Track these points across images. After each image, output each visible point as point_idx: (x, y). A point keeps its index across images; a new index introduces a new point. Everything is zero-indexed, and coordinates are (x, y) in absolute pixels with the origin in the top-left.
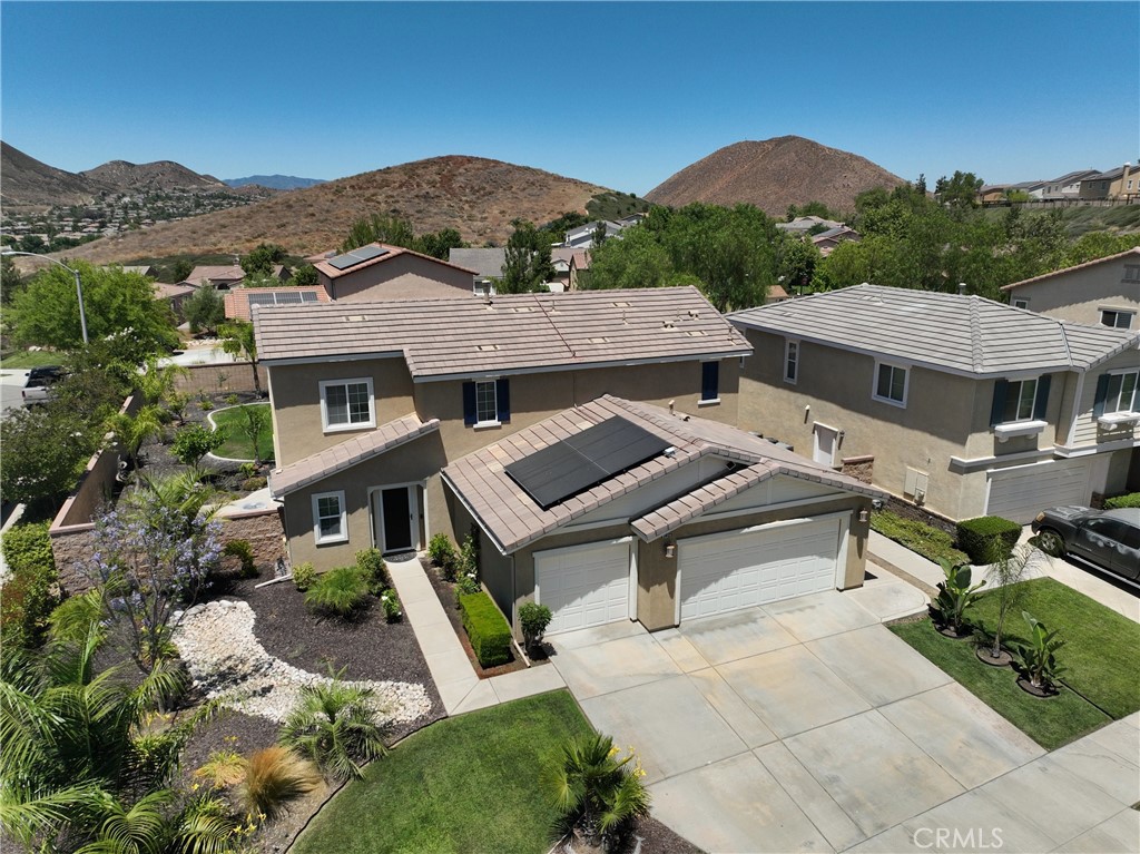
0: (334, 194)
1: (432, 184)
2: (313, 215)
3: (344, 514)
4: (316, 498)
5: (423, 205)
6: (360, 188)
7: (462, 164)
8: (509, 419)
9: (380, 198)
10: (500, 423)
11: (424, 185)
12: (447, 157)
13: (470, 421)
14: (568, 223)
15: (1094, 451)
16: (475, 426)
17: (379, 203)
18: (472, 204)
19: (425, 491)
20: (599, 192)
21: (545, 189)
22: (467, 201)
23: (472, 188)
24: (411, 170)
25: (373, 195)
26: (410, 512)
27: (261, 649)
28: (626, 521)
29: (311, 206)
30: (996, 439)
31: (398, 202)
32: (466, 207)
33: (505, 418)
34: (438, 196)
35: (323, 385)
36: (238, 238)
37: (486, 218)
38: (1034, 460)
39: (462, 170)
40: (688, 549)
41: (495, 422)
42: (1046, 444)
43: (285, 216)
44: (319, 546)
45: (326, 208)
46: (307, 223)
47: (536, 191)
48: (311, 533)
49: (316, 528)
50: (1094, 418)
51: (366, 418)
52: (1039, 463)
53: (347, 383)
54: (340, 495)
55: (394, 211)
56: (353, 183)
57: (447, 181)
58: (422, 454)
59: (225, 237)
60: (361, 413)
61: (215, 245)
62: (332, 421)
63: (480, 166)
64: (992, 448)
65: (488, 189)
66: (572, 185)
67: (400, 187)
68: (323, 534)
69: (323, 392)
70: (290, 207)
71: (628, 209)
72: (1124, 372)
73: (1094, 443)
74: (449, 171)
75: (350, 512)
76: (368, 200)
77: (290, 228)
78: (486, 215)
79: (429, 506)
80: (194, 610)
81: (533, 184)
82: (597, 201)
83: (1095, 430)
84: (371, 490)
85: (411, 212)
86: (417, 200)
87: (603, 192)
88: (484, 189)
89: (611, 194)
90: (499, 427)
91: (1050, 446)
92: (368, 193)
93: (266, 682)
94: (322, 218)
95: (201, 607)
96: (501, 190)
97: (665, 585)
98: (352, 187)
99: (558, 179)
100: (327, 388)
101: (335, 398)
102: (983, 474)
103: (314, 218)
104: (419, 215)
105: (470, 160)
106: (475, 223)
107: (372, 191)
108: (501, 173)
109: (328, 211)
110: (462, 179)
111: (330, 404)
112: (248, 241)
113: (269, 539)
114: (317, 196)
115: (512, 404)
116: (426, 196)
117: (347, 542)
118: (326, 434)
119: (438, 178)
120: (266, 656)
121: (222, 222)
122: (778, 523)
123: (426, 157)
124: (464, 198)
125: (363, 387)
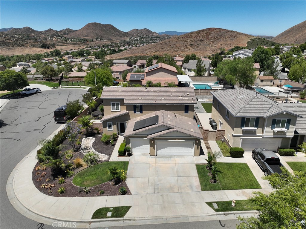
0: (177, 40)
1: (203, 36)
2: (171, 46)
4: (108, 123)
5: (200, 43)
6: (184, 38)
7: (213, 30)
9: (189, 41)
11: (201, 37)
12: (210, 28)
13: (135, 112)
14: (236, 49)
15: (272, 137)
17: (188, 42)
18: (213, 42)
19: (127, 124)
20: (252, 38)
21: (236, 37)
22: (212, 41)
23: (214, 37)
24: (199, 32)
25: (187, 40)
26: (125, 127)
27: (92, 146)
28: (146, 135)
29: (171, 43)
30: (243, 130)
31: (193, 42)
32: (211, 43)
33: (142, 112)
34: (204, 40)
35: (111, 103)
36: (152, 52)
37: (216, 46)
39: (212, 32)
40: (158, 142)
41: (140, 113)
43: (164, 46)
44: (108, 131)
45: (174, 44)
46: (169, 48)
47: (233, 38)
48: (107, 128)
50: (272, 129)
51: (119, 109)
52: (257, 137)
53: (115, 103)
54: (112, 123)
55: (191, 44)
56: (183, 36)
57: (208, 35)
58: (126, 117)
59: (149, 51)
61: (147, 53)
62: (113, 109)
63: (218, 31)
64: (241, 132)
65: (219, 37)
66: (245, 36)
67: (195, 37)
68: (109, 129)
70: (166, 43)
71: (261, 43)
72: (282, 119)
73: (273, 135)
74: (209, 33)
75: (113, 125)
76: (185, 41)
77: (164, 49)
78: (216, 45)
80: (87, 138)
81: (232, 36)
82: (251, 41)
83: (273, 132)
84: (117, 122)
85: (196, 44)
86: (198, 41)
87: (254, 38)
88: (218, 37)
89: (256, 39)
91: (260, 134)
92: (186, 39)
94: (173, 46)
95: (88, 138)
96: (223, 38)
97: (154, 147)
98: (182, 38)
99: (241, 34)
100: (112, 104)
101: (113, 105)
102: (240, 138)
103: (171, 47)
104: (198, 45)
105: (216, 29)
106: (212, 48)
107: (187, 39)
108: (224, 33)
109: (174, 45)
110: (212, 35)
112: (154, 52)
114: (173, 40)
115: (143, 110)
116: (201, 40)
117: (113, 131)
118: (112, 111)
119: (205, 35)
121: (150, 47)
123: (204, 29)
124: (211, 40)
125: (118, 104)
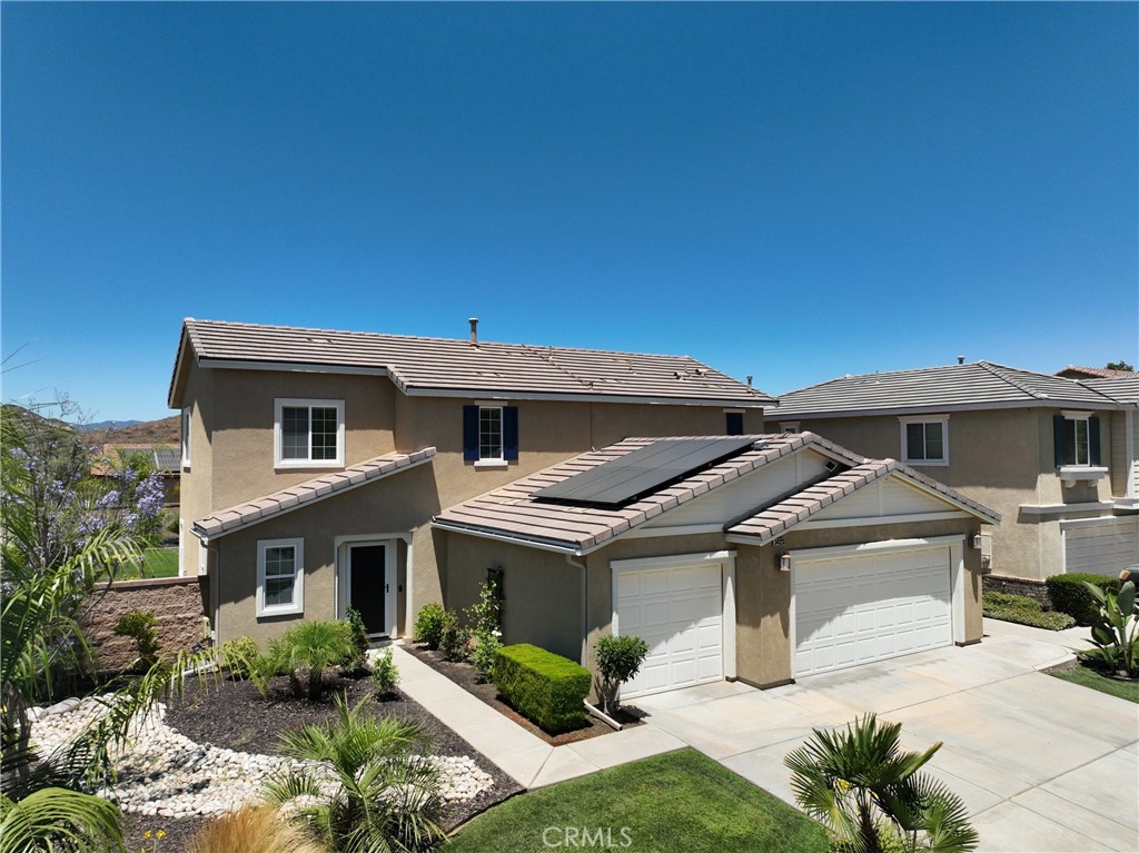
3: (301, 572)
4: (264, 546)
8: (517, 458)
10: (506, 463)
13: (470, 457)
16: (477, 463)
19: (410, 548)
26: (387, 582)
27: (183, 740)
28: (718, 528)
30: (1063, 482)
33: (512, 457)
35: (281, 404)
38: (1097, 513)
40: (801, 565)
41: (500, 461)
42: (1105, 496)
44: (261, 620)
48: (250, 599)
49: (260, 591)
52: (1102, 518)
53: (311, 404)
54: (298, 544)
58: (407, 493)
60: (325, 448)
62: (287, 454)
64: (1060, 495)
68: (269, 602)
69: (279, 414)
75: (309, 570)
79: (414, 570)
84: (339, 540)
90: (504, 468)
91: (1109, 498)
93: (197, 778)
97: (778, 616)
100: (288, 412)
101: (294, 424)
102: (1055, 525)
111: (287, 431)
113: (181, 621)
115: (521, 440)
117: (300, 616)
118: (278, 471)
120: (191, 745)
122: (892, 543)
125: (332, 413)
